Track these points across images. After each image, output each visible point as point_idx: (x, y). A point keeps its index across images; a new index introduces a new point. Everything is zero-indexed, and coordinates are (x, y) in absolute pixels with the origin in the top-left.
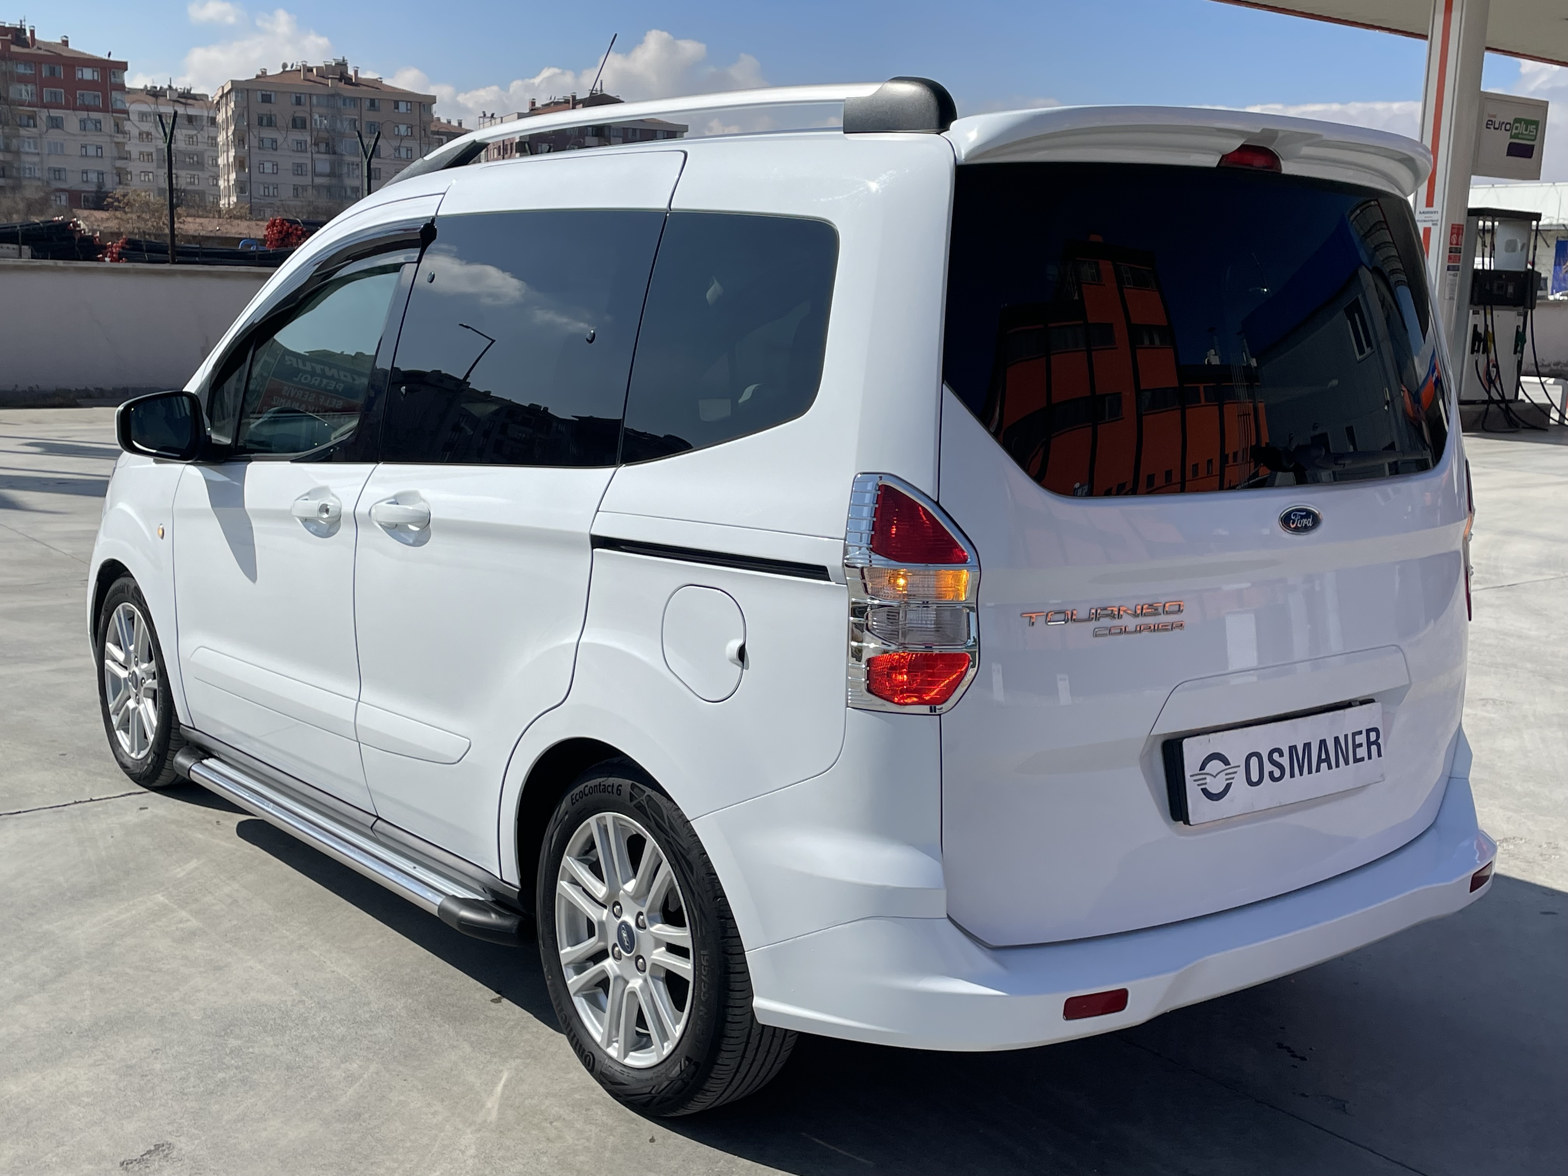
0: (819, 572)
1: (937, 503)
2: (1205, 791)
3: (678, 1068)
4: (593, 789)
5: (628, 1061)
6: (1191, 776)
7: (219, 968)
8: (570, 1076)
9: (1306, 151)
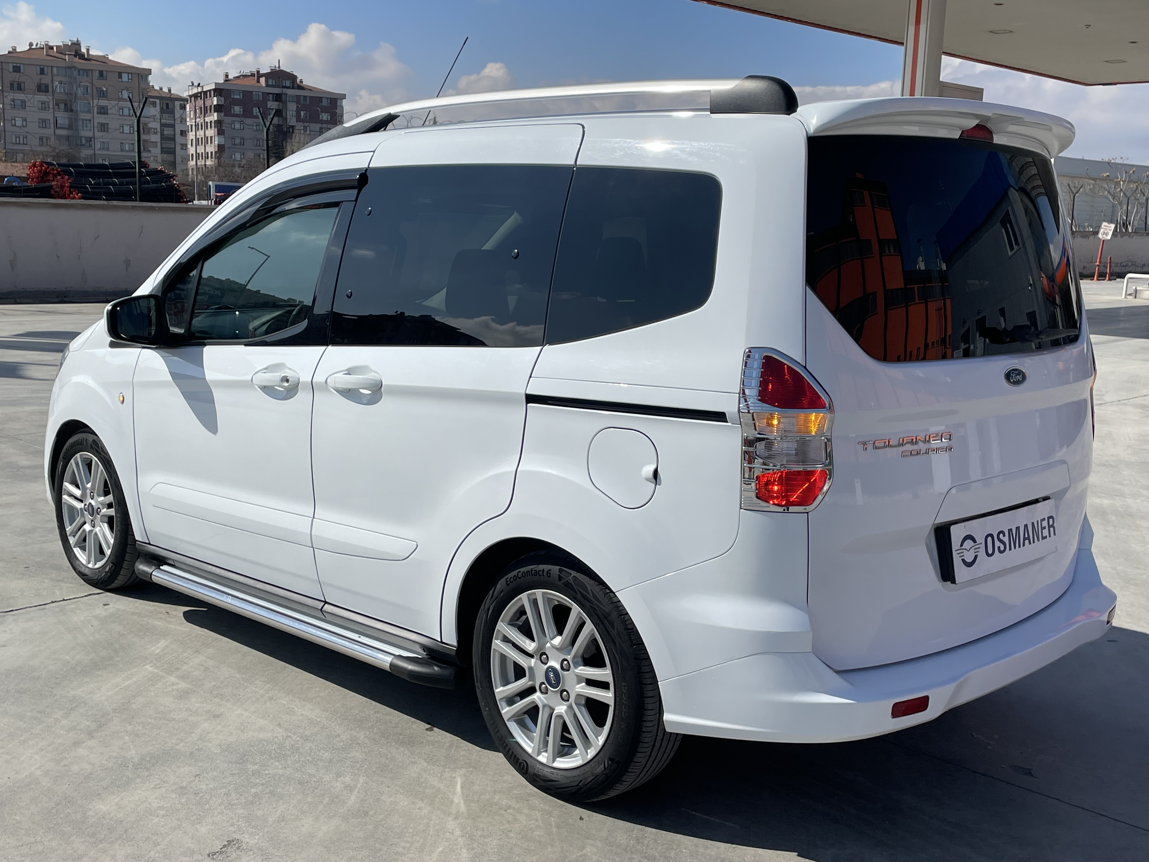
0: (720, 416)
1: (805, 367)
2: (963, 560)
3: (602, 766)
4: (525, 574)
5: (556, 765)
6: (956, 551)
7: (216, 716)
8: (505, 778)
9: (1012, 128)
